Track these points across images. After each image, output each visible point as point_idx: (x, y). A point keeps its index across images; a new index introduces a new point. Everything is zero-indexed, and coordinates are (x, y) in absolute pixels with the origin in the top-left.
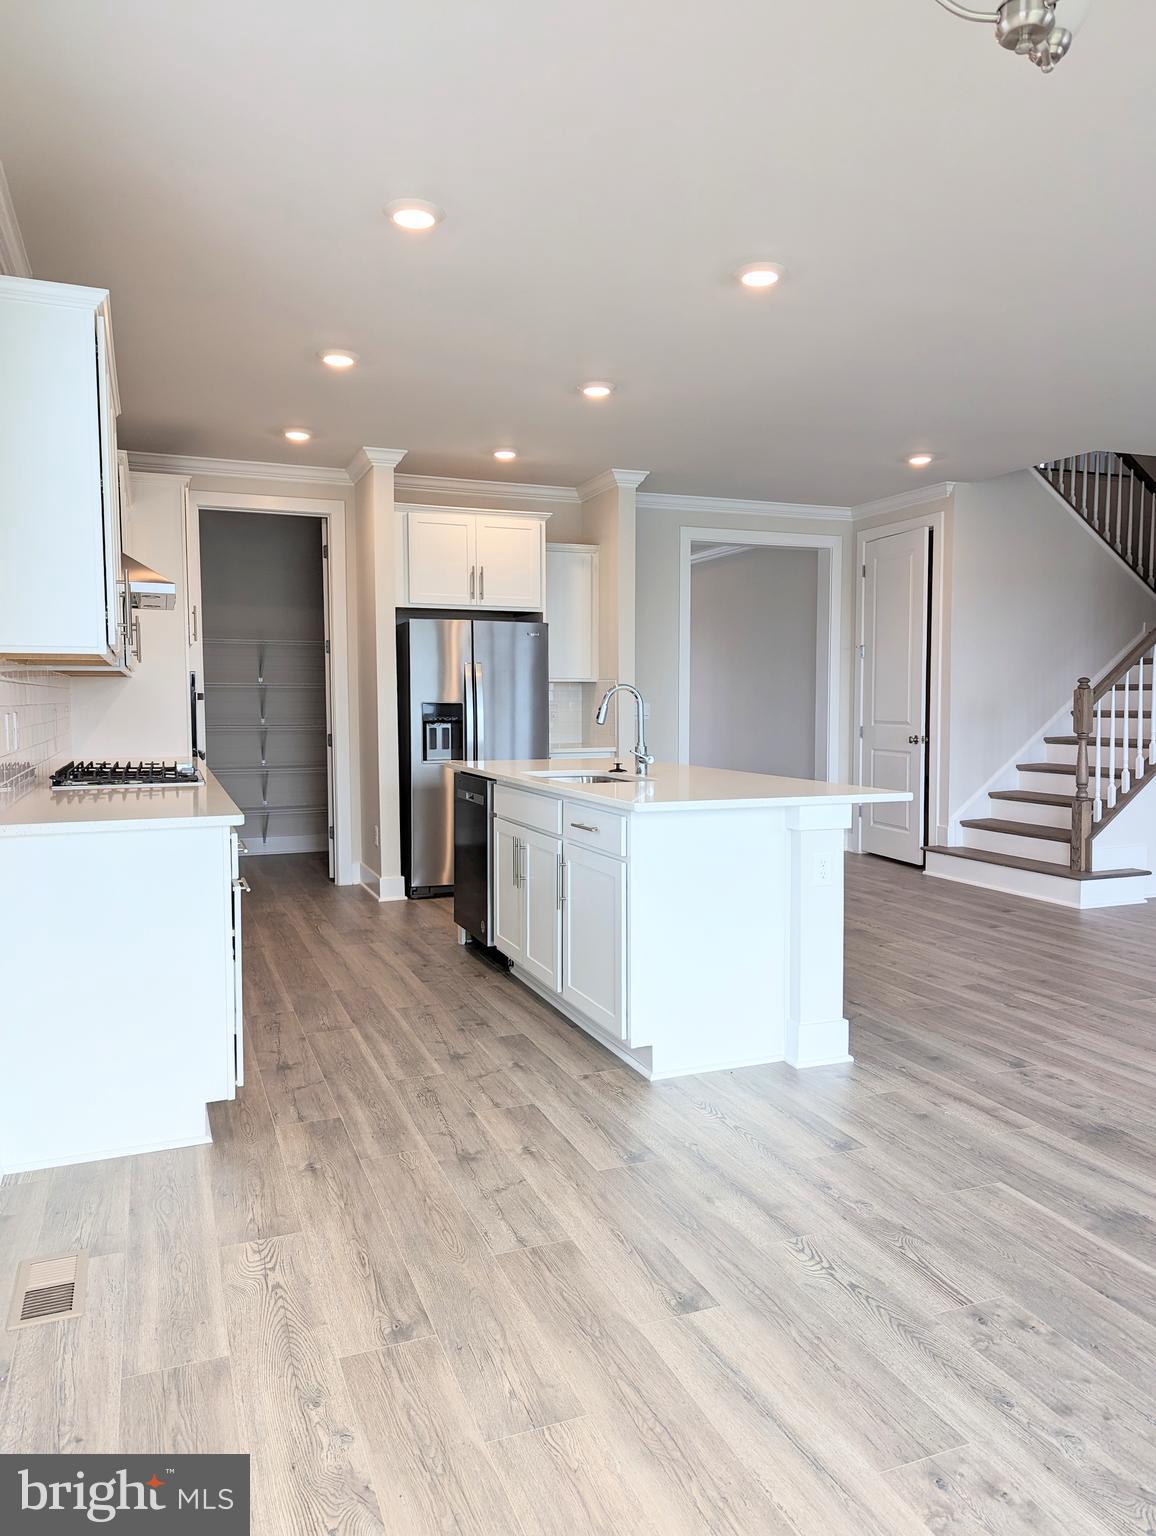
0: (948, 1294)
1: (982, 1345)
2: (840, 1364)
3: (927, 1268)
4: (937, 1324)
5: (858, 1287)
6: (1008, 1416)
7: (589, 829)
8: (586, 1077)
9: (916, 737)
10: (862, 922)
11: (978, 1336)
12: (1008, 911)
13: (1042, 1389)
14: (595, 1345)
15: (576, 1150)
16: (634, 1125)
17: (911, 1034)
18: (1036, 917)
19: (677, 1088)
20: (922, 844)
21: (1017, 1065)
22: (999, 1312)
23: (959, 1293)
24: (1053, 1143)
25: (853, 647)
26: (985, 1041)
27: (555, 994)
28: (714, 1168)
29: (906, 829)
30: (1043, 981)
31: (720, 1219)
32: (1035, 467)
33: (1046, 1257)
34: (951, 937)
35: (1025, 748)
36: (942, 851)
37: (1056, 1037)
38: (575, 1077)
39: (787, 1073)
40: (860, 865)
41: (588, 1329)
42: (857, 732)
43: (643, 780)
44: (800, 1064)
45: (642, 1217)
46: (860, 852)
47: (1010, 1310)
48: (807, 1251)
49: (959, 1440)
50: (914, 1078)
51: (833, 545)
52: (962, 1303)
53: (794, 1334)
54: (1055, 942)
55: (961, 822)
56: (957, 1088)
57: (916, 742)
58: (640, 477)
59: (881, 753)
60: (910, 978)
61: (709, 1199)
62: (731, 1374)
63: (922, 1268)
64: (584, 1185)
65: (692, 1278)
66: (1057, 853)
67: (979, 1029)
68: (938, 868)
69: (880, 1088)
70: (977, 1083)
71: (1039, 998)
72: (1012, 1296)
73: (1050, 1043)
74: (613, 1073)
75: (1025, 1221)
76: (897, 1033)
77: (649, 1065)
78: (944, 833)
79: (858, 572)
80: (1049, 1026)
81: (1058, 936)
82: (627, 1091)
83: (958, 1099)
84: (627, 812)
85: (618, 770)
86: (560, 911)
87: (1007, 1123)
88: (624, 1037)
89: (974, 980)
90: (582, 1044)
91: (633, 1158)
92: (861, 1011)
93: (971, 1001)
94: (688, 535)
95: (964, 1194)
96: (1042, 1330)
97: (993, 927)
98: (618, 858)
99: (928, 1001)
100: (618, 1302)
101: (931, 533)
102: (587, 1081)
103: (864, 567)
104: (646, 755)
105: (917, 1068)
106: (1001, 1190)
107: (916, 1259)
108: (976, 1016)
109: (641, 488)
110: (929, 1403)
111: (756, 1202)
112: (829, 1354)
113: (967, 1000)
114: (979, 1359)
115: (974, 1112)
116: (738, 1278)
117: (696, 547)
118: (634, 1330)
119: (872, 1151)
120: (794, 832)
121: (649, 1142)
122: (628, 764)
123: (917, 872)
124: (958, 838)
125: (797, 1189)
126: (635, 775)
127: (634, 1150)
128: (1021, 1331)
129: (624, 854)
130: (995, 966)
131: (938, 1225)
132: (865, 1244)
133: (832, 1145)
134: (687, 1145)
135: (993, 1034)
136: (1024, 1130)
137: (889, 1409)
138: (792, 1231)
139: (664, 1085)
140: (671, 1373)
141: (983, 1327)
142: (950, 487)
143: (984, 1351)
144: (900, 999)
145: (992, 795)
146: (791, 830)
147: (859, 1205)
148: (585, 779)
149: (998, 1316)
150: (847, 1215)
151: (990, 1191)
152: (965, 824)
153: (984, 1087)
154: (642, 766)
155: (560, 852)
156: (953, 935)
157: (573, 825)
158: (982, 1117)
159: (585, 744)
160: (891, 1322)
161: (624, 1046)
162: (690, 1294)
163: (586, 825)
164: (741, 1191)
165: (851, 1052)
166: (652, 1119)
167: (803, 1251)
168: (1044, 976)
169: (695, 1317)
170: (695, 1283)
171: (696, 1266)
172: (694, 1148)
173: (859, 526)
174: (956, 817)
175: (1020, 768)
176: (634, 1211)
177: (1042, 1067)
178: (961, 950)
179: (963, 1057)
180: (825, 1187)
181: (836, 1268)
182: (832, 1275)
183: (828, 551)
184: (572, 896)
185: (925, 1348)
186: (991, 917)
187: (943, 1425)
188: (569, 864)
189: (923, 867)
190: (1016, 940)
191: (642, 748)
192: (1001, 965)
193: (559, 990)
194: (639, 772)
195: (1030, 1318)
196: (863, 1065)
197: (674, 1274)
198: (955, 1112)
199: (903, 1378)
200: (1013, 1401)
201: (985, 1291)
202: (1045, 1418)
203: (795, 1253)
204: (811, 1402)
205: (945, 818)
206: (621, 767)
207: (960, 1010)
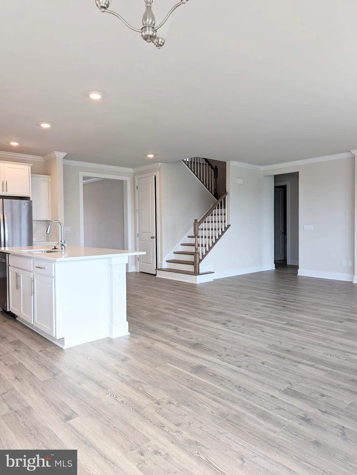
0: (150, 398)
1: (158, 411)
2: (116, 426)
3: (145, 392)
4: (146, 407)
5: (124, 401)
6: (163, 430)
7: (42, 268)
8: (41, 351)
9: (153, 237)
10: (137, 292)
11: (157, 409)
12: (178, 286)
13: (173, 420)
14: (35, 438)
15: (34, 375)
16: (57, 364)
17: (147, 324)
18: (186, 287)
19: (73, 350)
20: (155, 268)
21: (176, 329)
22: (164, 400)
23: (153, 397)
24: (183, 350)
25: (135, 210)
26: (168, 323)
27: (32, 325)
28: (82, 373)
29: (151, 264)
30: (185, 305)
31: (82, 389)
32: (183, 160)
33: (178, 382)
34: (162, 295)
35: (183, 239)
36: (161, 270)
37: (187, 320)
38: (37, 352)
39: (110, 341)
40: (138, 275)
41: (33, 433)
42: (137, 236)
43: (63, 251)
44: (113, 337)
45: (55, 393)
46: (138, 272)
47: (167, 399)
48: (110, 394)
49: (148, 440)
50: (147, 337)
51: (128, 179)
52: (154, 400)
53: (103, 420)
54: (190, 293)
55: (166, 261)
56: (159, 338)
57: (153, 238)
58: (64, 154)
59: (143, 242)
60: (149, 308)
61: (80, 384)
62: (81, 437)
63: (144, 393)
64: (36, 387)
65: (71, 410)
66: (191, 268)
67: (167, 320)
68: (160, 275)
69: (137, 341)
70: (164, 336)
71: (184, 309)
72: (167, 395)
73: (185, 322)
74: (51, 348)
75: (173, 373)
76: (144, 324)
77: (63, 344)
78: (161, 264)
79: (135, 188)
80: (185, 317)
81: (191, 292)
82: (55, 353)
83: (159, 341)
84: (55, 261)
85: (55, 249)
86: (32, 296)
87: (172, 346)
88: (54, 336)
89: (167, 306)
90: (40, 340)
91: (55, 375)
92: (133, 319)
93: (166, 312)
94: (82, 174)
95: (157, 368)
96: (175, 403)
97: (173, 291)
98: (51, 277)
99: (153, 314)
100: (44, 422)
101: (155, 177)
102: (41, 352)
103: (137, 186)
104: (64, 243)
105: (148, 333)
106: (168, 365)
107: (142, 390)
108: (167, 317)
109: (64, 158)
110: (141, 431)
111: (94, 382)
112: (113, 424)
113: (164, 312)
114: (157, 415)
115: (163, 344)
116: (86, 406)
117: (85, 178)
118: (49, 430)
119: (132, 360)
120: (111, 266)
121: (61, 369)
122: (59, 247)
123: (154, 276)
124: (165, 265)
125: (108, 375)
126: (61, 250)
127: (55, 372)
128: (169, 405)
129: (53, 275)
130: (173, 302)
131: (149, 378)
132: (127, 388)
133: (121, 360)
134: (74, 367)
135: (171, 321)
136: (176, 347)
137: (129, 436)
138: (105, 388)
139: (68, 350)
140: (61, 441)
141: (159, 406)
142: (160, 164)
143: (159, 413)
144: (145, 314)
145: (174, 253)
146: (110, 265)
147: (127, 377)
148: (43, 252)
149: (163, 402)
150: (123, 380)
151: (165, 366)
152: (167, 261)
153: (166, 336)
154: (63, 247)
155: (32, 277)
156: (162, 294)
157: (36, 267)
158: (165, 345)
159: (47, 241)
160: (132, 410)
161: (54, 339)
162: (70, 415)
163: (41, 267)
164: (90, 379)
165: (129, 331)
166: (63, 361)
167: (108, 394)
168: (185, 303)
169: (71, 422)
170: (72, 411)
171: (72, 405)
172: (76, 368)
173: (135, 174)
174: (165, 259)
175: (182, 245)
176: (53, 392)
177: (182, 329)
178: (164, 298)
179: (162, 329)
180: (117, 373)
181: (118, 397)
182: (116, 400)
183: (126, 181)
184: (37, 291)
185: (142, 415)
186: (174, 288)
187: (145, 437)
188: (35, 280)
189: (156, 275)
190: (179, 294)
191: (63, 241)
192: (174, 301)
193: (33, 323)
194: (62, 249)
195: (172, 400)
196: (133, 335)
197: (65, 409)
198: (158, 345)
199: (134, 426)
200: (165, 426)
201: (160, 395)
202: (173, 429)
203: (105, 395)
204: (105, 439)
205: (162, 260)
206: (56, 248)
207: (162, 315)
